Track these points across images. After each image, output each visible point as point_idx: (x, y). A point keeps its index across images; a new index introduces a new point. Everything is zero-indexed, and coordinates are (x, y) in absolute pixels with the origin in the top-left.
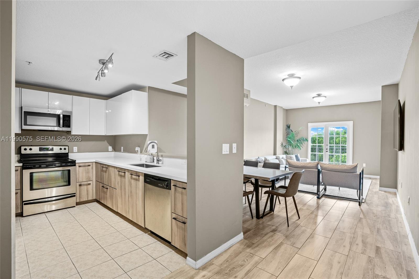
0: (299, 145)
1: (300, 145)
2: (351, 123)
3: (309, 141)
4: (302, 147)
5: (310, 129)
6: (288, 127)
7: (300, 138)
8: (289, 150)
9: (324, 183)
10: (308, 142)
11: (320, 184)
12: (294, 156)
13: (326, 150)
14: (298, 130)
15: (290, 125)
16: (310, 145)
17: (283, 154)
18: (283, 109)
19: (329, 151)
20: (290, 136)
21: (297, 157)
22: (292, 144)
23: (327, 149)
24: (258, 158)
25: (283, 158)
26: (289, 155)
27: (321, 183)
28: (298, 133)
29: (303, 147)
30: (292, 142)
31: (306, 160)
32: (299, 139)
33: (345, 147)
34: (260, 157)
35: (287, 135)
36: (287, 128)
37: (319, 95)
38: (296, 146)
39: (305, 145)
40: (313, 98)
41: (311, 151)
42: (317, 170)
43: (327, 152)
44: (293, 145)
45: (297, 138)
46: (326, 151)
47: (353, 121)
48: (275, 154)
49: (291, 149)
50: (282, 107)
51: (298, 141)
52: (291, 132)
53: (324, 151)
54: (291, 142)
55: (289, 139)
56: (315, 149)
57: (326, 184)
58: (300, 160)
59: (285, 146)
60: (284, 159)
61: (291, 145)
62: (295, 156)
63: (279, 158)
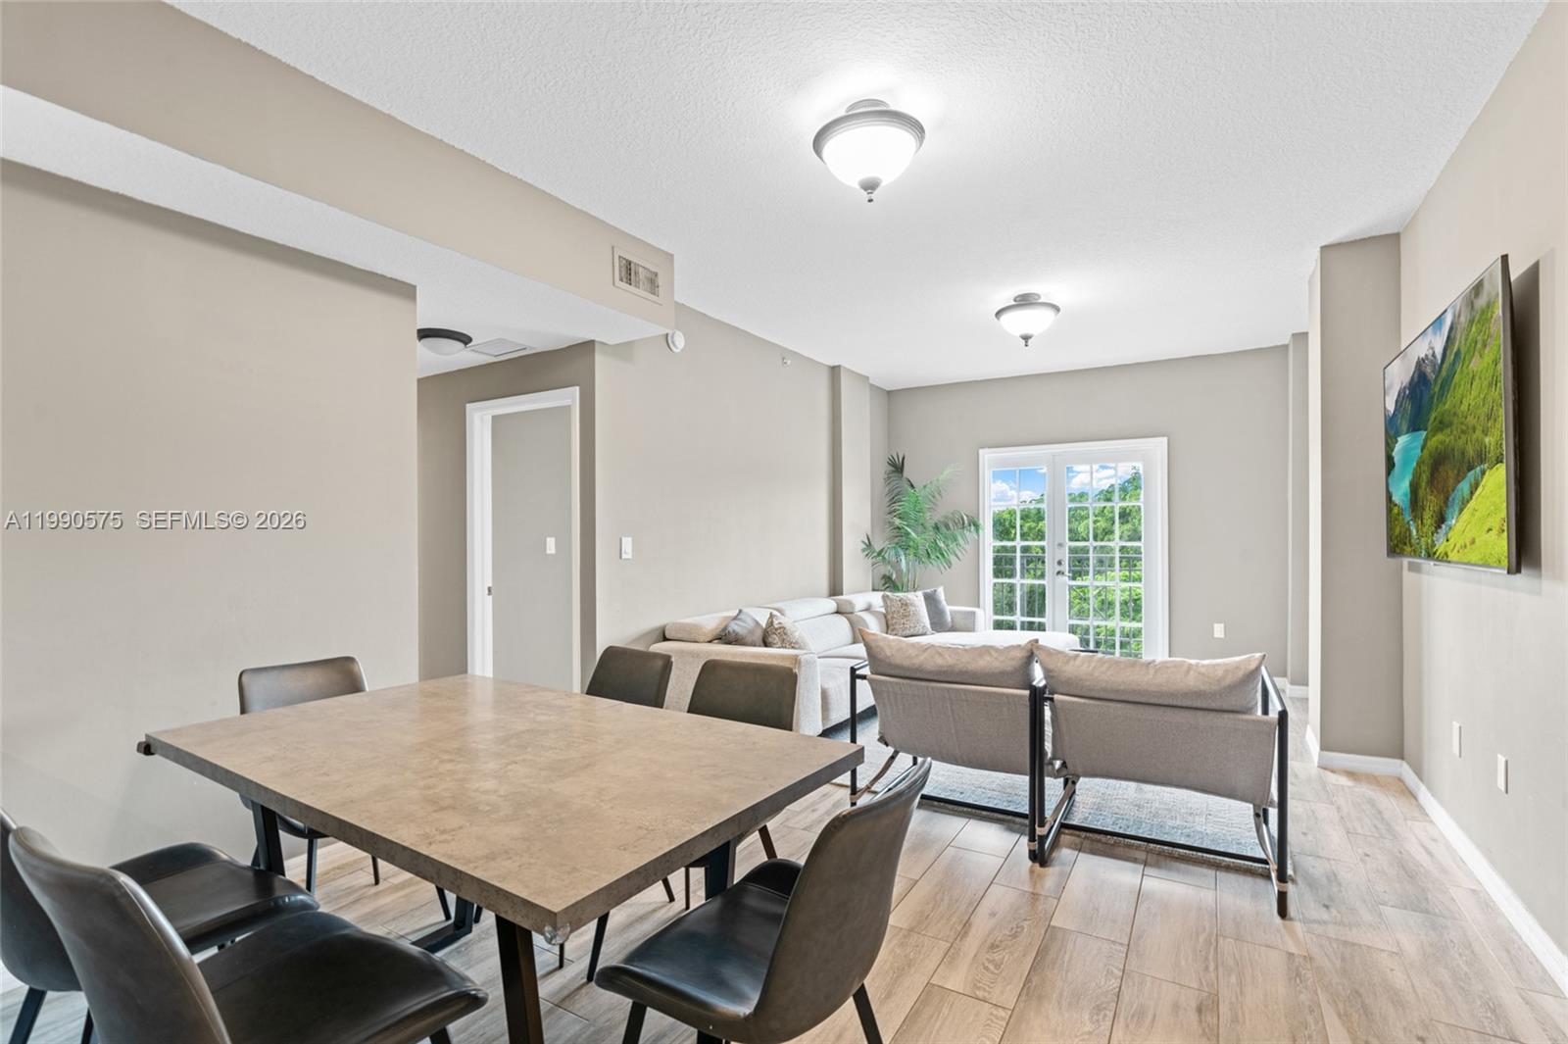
0: (942, 545)
1: (947, 546)
2: (1160, 445)
3: (983, 530)
4: (956, 555)
5: (986, 473)
6: (897, 467)
7: (946, 517)
8: (899, 571)
9: (1064, 764)
10: (981, 531)
11: (1047, 769)
12: (917, 599)
13: (1058, 568)
14: (937, 480)
15: (903, 459)
16: (989, 543)
17: (874, 590)
18: (872, 386)
19: (1067, 573)
20: (905, 506)
21: (931, 600)
22: (911, 543)
23: (1060, 563)
24: (735, 618)
25: (868, 609)
26: (902, 591)
27: (1051, 763)
28: (937, 495)
29: (959, 554)
30: (913, 534)
31: (974, 613)
32: (942, 520)
33: (1137, 551)
34: (745, 610)
35: (893, 501)
36: (893, 472)
37: (1025, 301)
38: (934, 553)
39: (967, 547)
40: (998, 314)
41: (994, 570)
42: (1027, 693)
43: (1060, 576)
44: (917, 548)
45: (931, 518)
46: (1059, 573)
47: (1165, 439)
48: (835, 590)
49: (907, 563)
50: (868, 378)
51: (936, 528)
52: (910, 489)
53: (1050, 567)
54: (908, 534)
55: (897, 522)
56: (1012, 561)
57: (1080, 770)
58: (948, 613)
59: (879, 554)
60: (875, 614)
61: (906, 548)
62: (922, 598)
63: (848, 609)
